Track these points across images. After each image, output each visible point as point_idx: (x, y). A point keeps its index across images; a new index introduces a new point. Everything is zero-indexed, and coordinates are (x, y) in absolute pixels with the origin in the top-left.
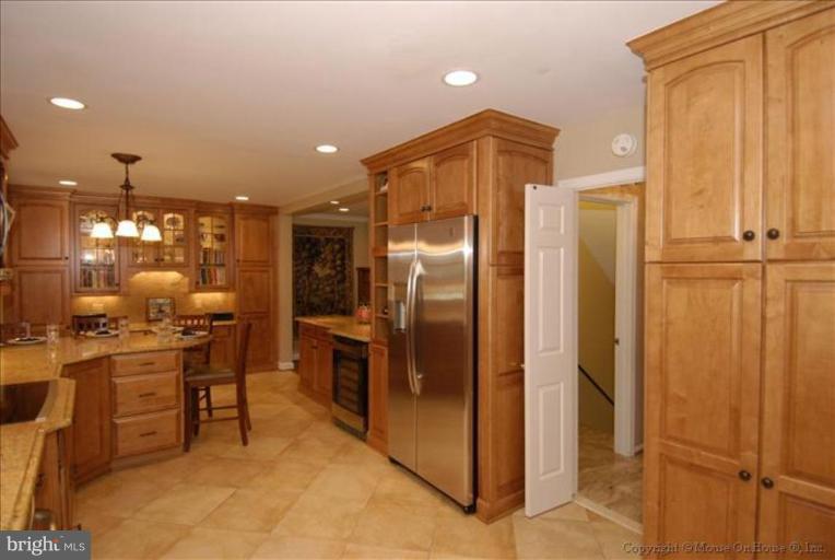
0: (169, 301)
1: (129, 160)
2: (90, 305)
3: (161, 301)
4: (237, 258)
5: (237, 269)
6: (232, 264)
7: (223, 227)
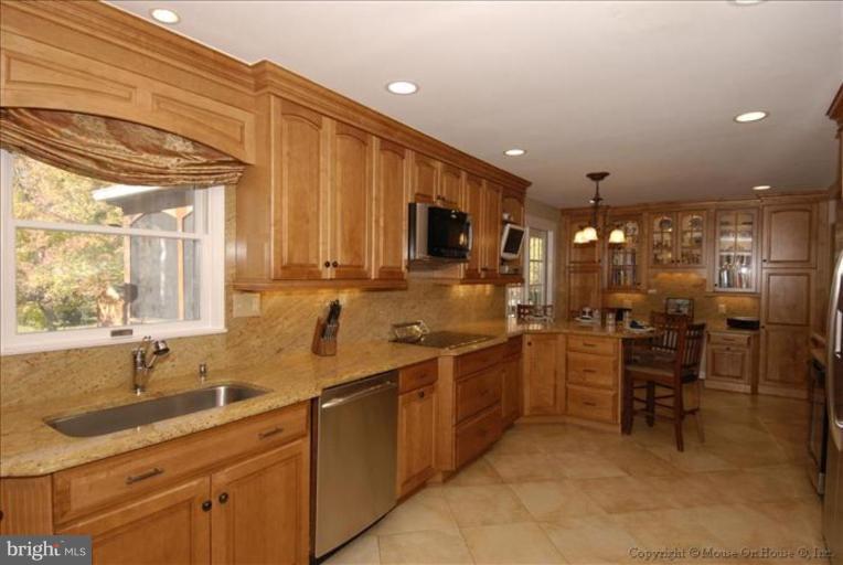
0: (687, 302)
1: (597, 177)
2: (622, 301)
3: (679, 301)
4: (765, 257)
5: (764, 271)
6: (759, 265)
7: (751, 223)
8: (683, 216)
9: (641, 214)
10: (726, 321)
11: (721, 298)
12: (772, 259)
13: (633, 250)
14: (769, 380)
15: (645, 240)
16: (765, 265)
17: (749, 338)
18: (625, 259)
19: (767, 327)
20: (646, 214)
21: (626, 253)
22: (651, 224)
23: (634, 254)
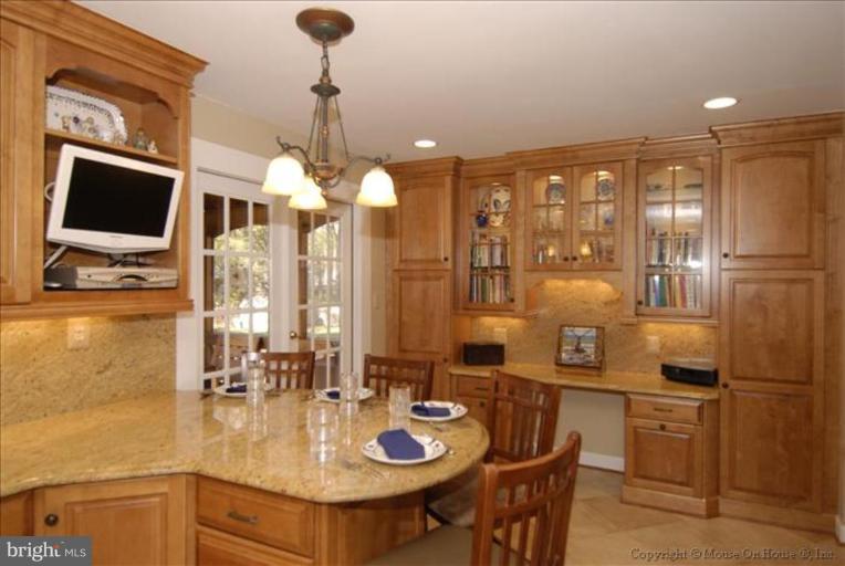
0: (592, 333)
4: (725, 250)
5: (724, 274)
6: (716, 264)
7: (699, 186)
8: (582, 174)
9: (514, 174)
10: (659, 369)
11: (651, 326)
12: (738, 253)
13: (504, 238)
14: (740, 489)
15: (521, 220)
16: (726, 263)
17: (700, 408)
18: (491, 255)
19: (733, 384)
20: (520, 174)
21: (492, 245)
22: (531, 193)
23: (504, 245)
